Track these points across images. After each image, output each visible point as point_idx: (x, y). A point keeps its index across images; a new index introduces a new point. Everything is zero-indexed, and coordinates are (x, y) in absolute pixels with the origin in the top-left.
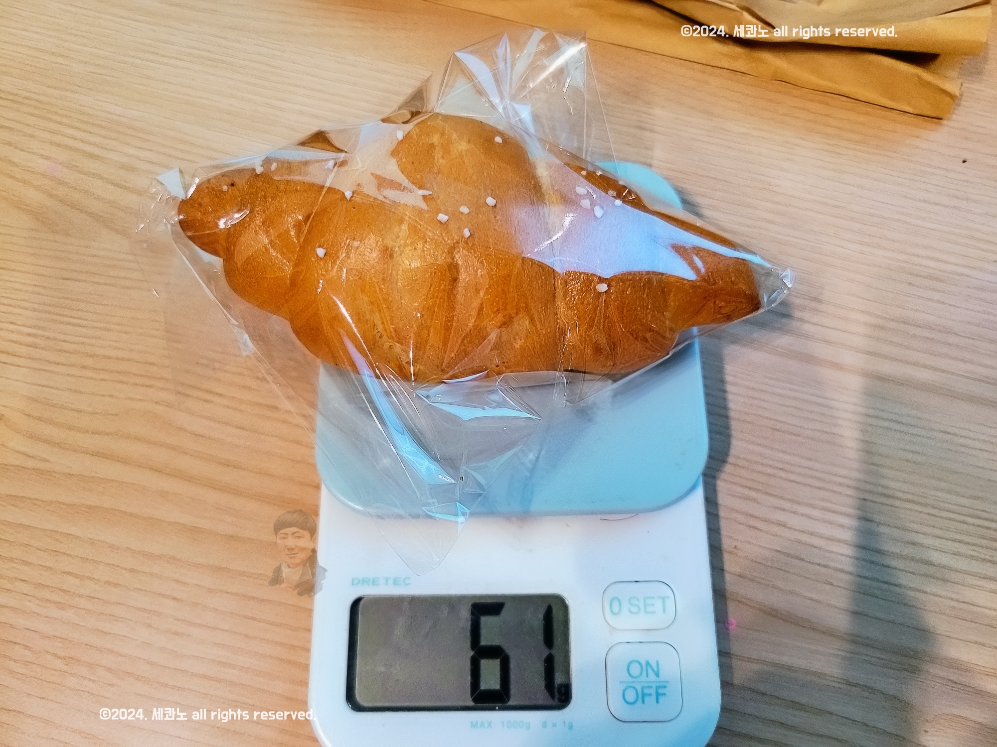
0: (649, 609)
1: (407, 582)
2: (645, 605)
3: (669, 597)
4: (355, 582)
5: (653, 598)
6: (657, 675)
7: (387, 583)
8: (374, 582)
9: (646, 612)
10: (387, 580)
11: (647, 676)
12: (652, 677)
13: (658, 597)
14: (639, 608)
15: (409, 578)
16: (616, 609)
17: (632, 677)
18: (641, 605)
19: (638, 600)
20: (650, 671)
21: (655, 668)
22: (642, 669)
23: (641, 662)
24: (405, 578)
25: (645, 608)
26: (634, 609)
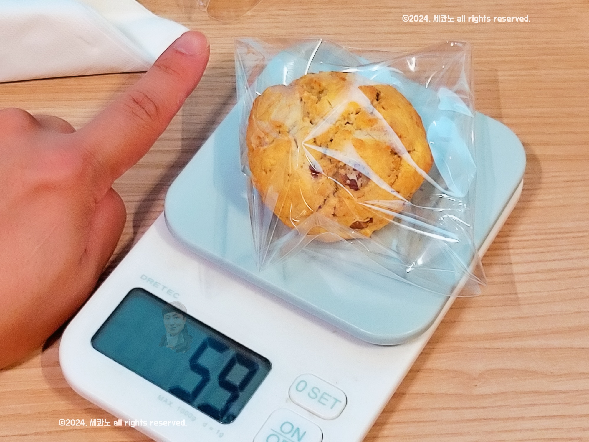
0: (323, 400)
1: (176, 296)
2: (322, 397)
3: (340, 402)
4: (144, 277)
5: (331, 396)
7: (162, 290)
8: (156, 284)
9: (319, 401)
10: (164, 287)
13: (334, 398)
15: (179, 295)
16: (300, 388)
18: (319, 395)
19: (319, 391)
22: (291, 430)
23: (294, 425)
24: (176, 294)
25: (320, 399)
26: (312, 395)
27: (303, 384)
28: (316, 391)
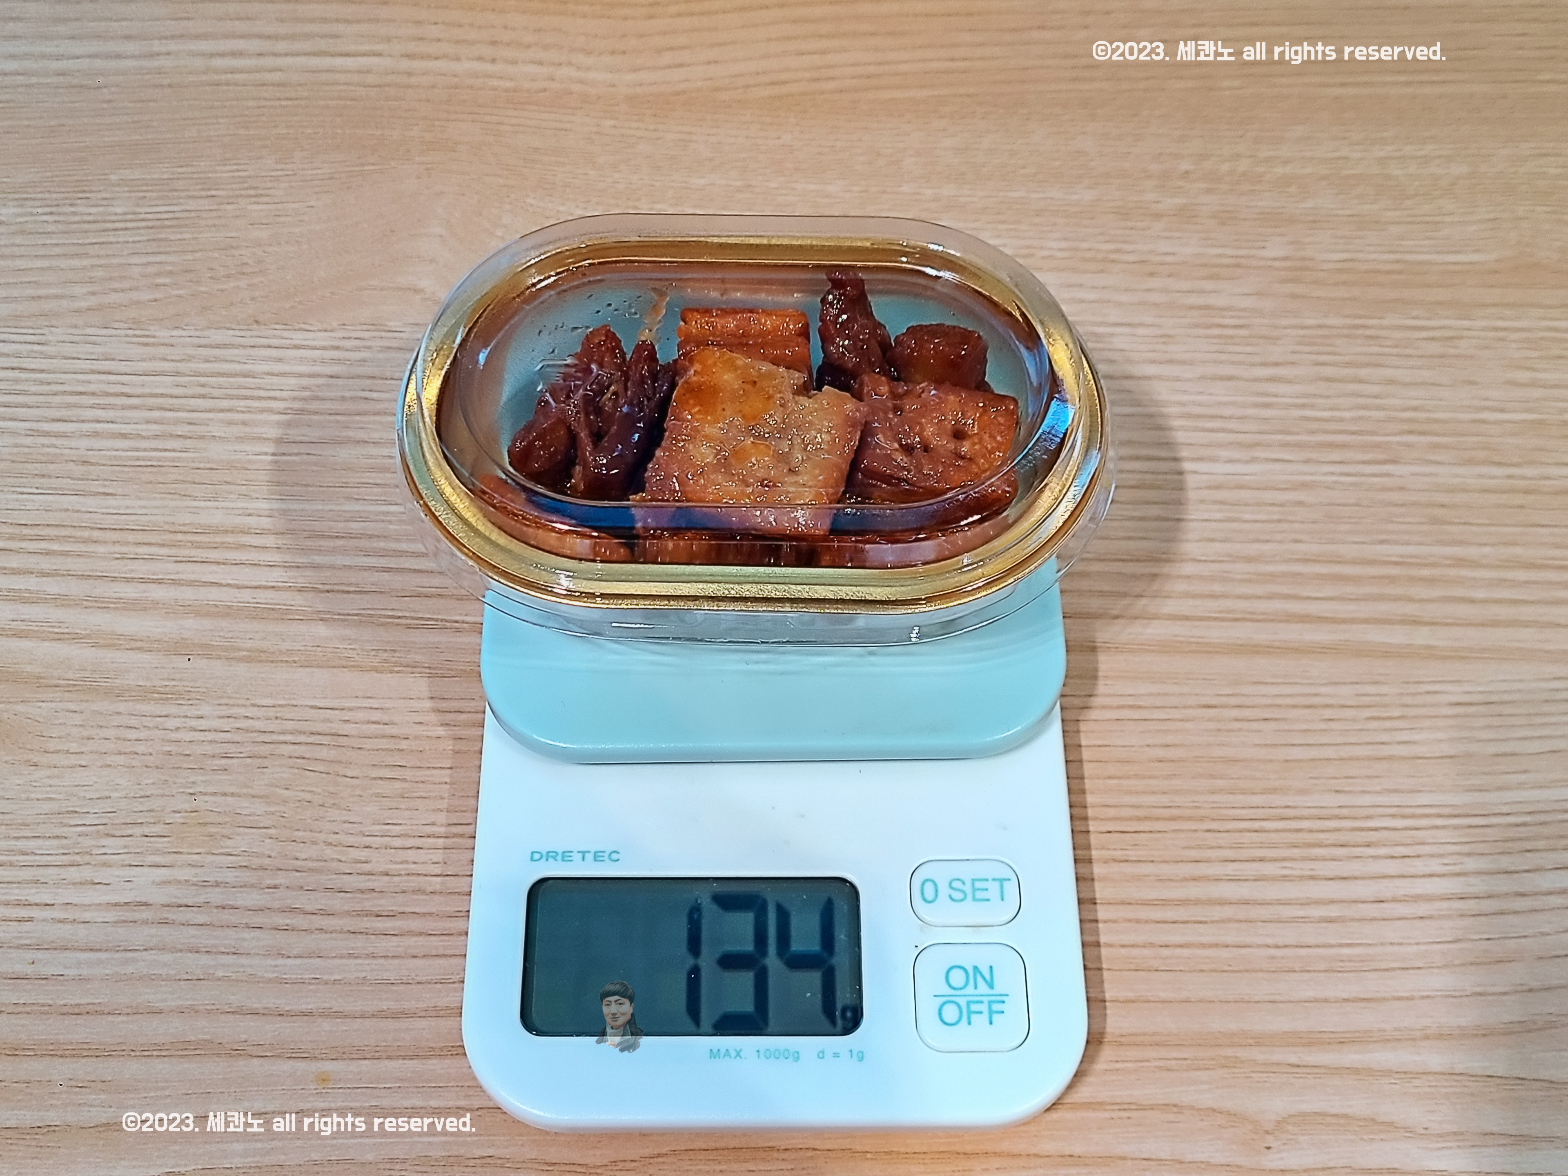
0: (979, 895)
2: (974, 890)
3: (1007, 880)
5: (987, 880)
6: (991, 986)
8: (568, 858)
9: (974, 899)
11: (976, 988)
12: (983, 988)
13: (994, 880)
14: (963, 892)
16: (929, 894)
17: (954, 989)
18: (968, 888)
19: (964, 883)
20: (979, 978)
21: (988, 977)
22: (968, 978)
23: (967, 968)
25: (973, 894)
26: (958, 895)
27: (929, 888)
28: (956, 884)
